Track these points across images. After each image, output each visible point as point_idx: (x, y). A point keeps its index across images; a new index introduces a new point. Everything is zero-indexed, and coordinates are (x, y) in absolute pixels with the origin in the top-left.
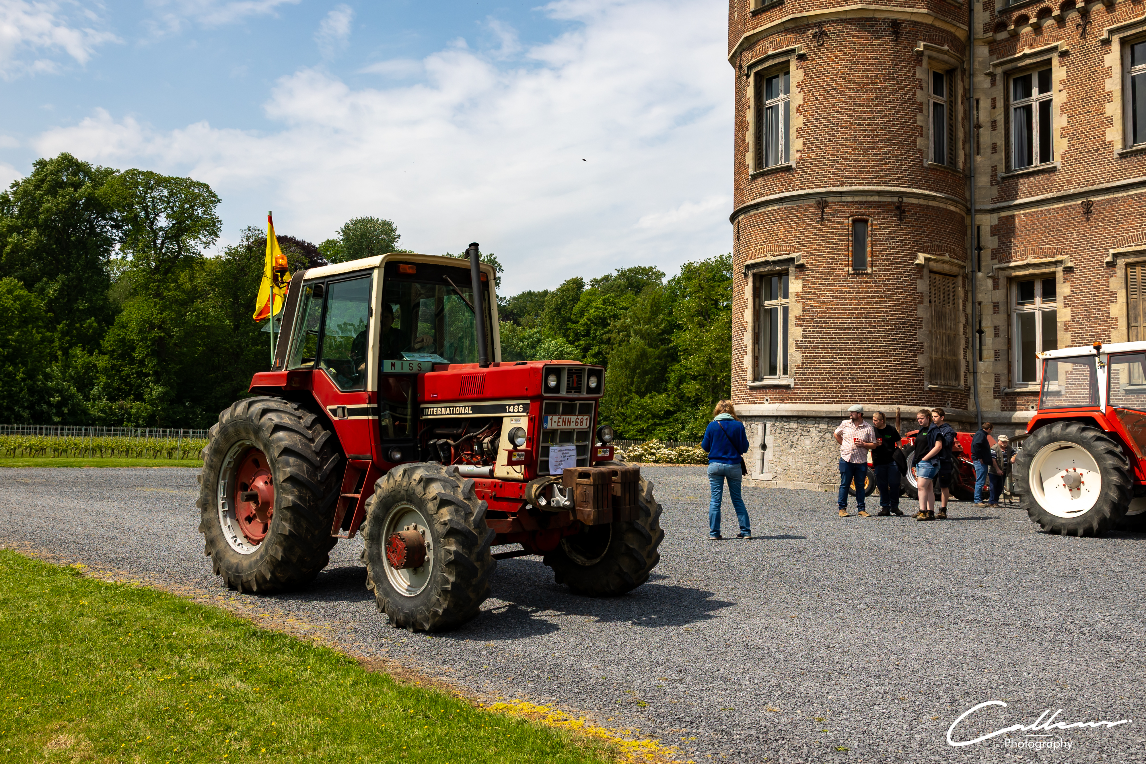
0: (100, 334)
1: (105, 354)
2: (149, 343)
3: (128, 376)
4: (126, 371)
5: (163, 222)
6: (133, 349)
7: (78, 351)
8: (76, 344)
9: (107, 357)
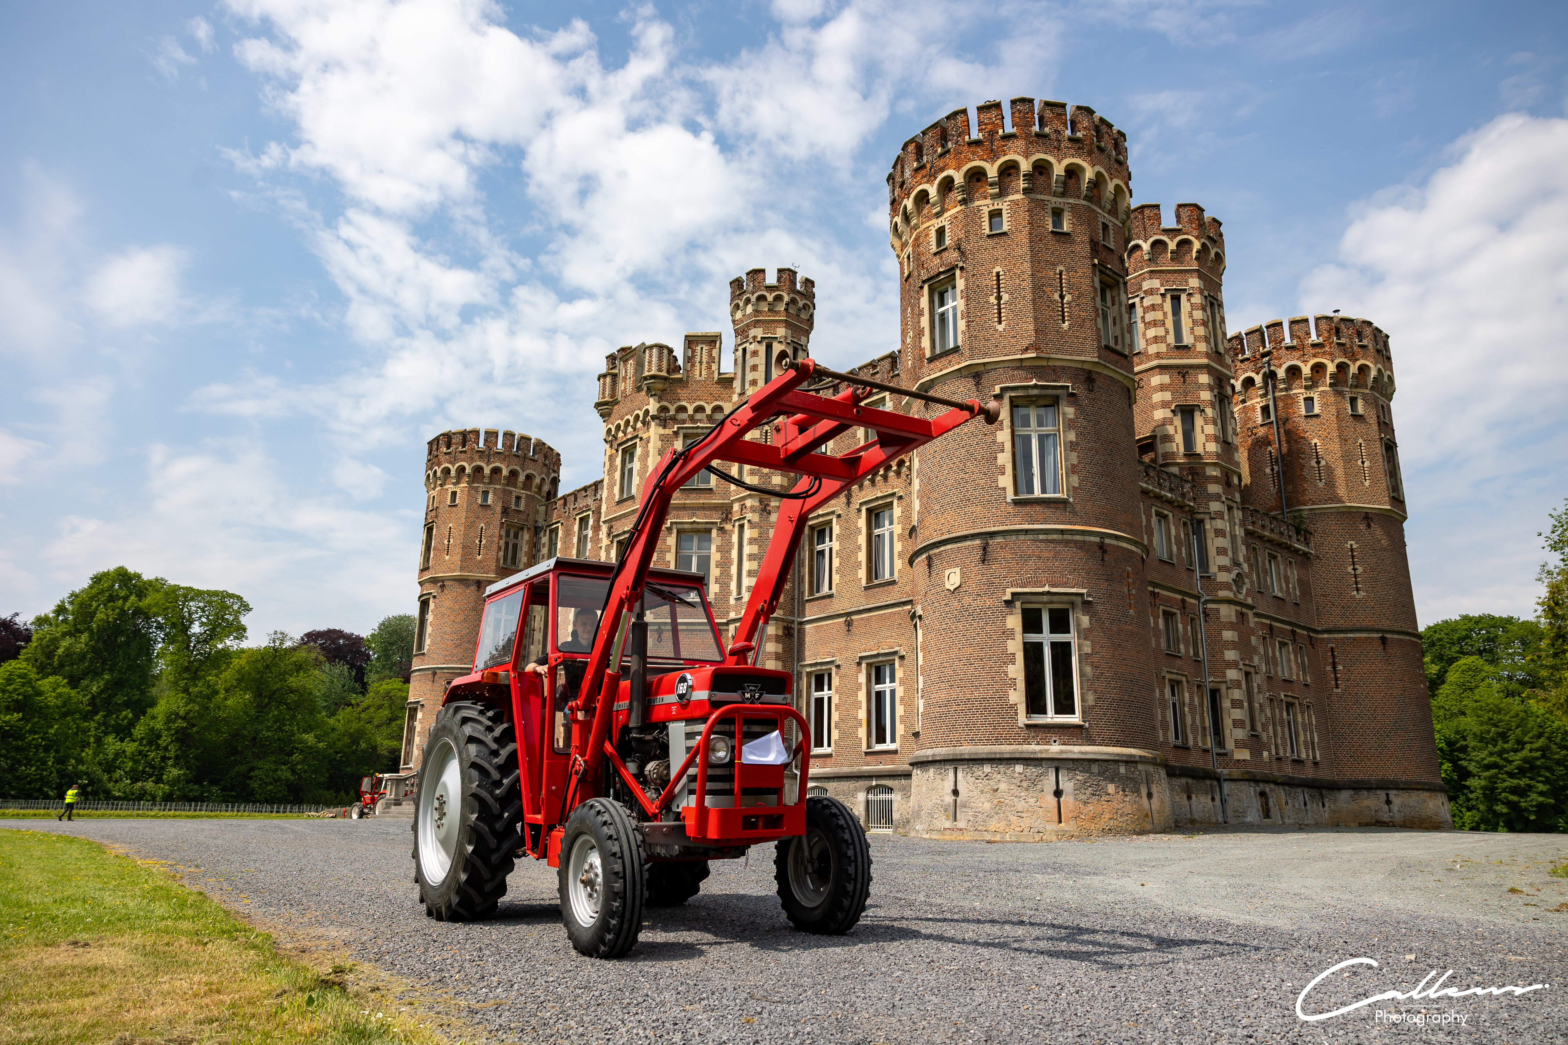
0: (132, 724)
1: (134, 741)
2: (173, 732)
3: (153, 759)
4: (152, 755)
5: (196, 629)
6: (159, 737)
7: (110, 739)
8: (110, 733)
9: (136, 744)
